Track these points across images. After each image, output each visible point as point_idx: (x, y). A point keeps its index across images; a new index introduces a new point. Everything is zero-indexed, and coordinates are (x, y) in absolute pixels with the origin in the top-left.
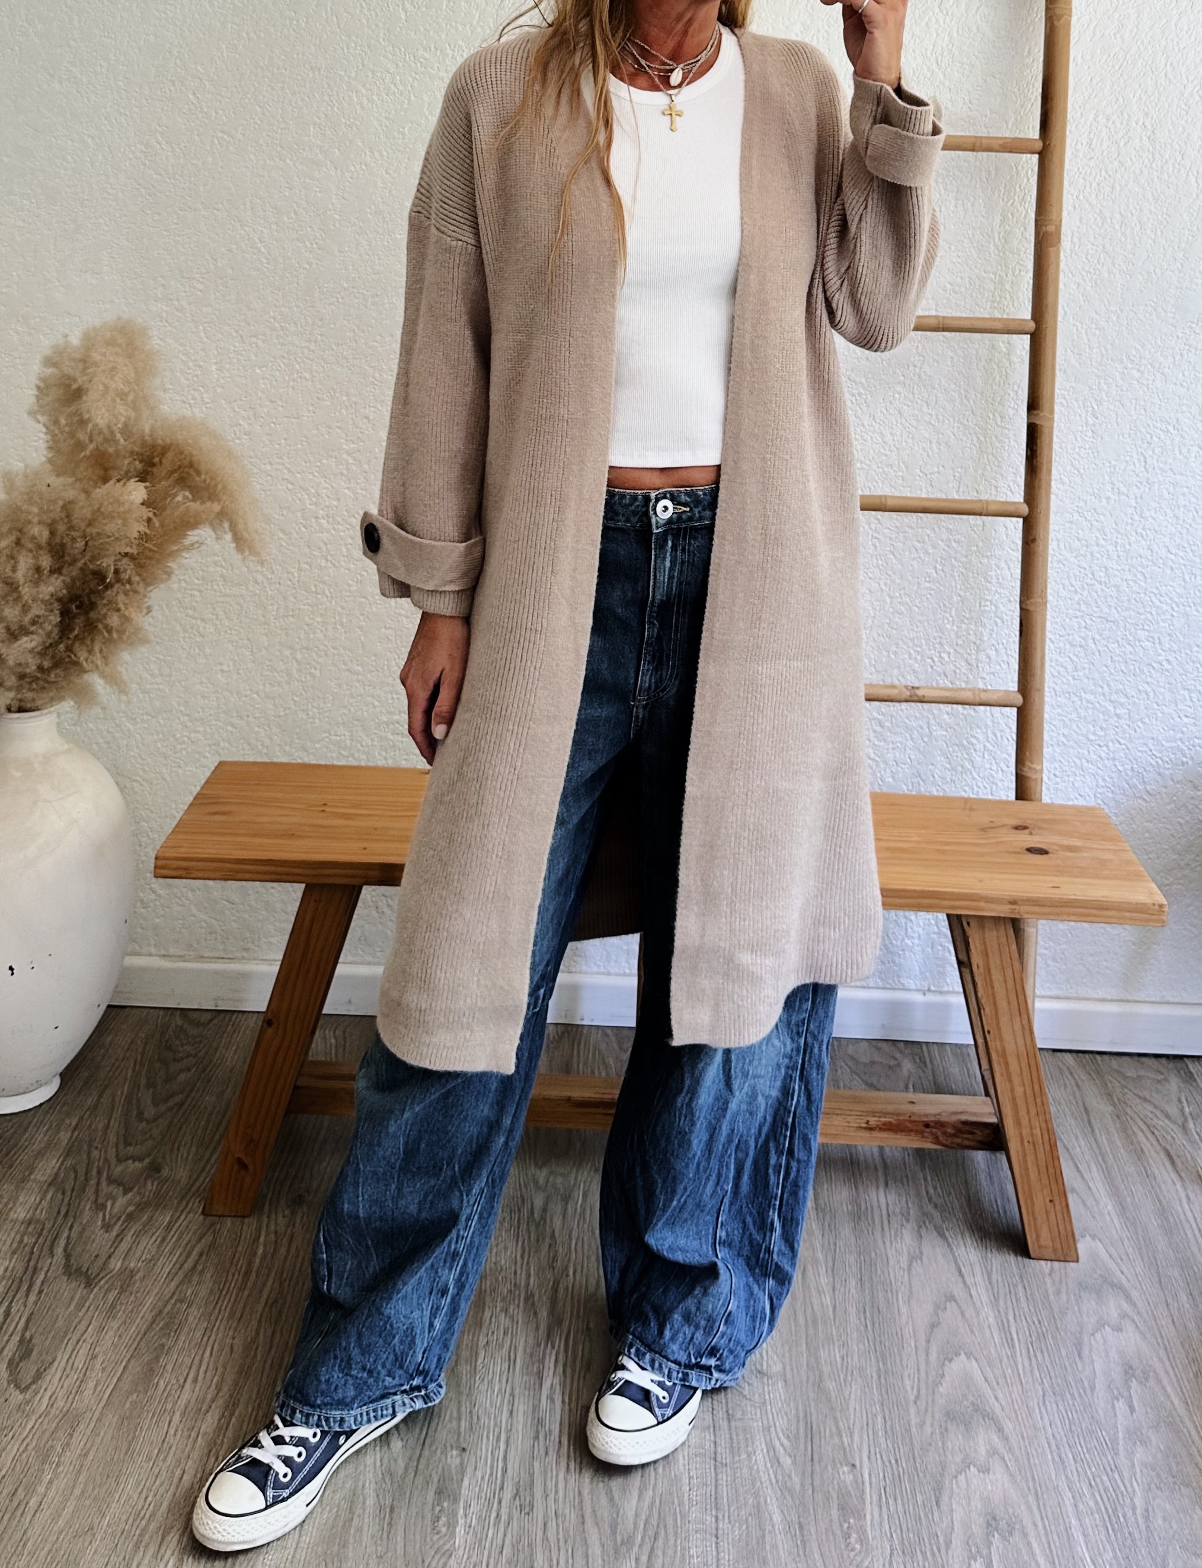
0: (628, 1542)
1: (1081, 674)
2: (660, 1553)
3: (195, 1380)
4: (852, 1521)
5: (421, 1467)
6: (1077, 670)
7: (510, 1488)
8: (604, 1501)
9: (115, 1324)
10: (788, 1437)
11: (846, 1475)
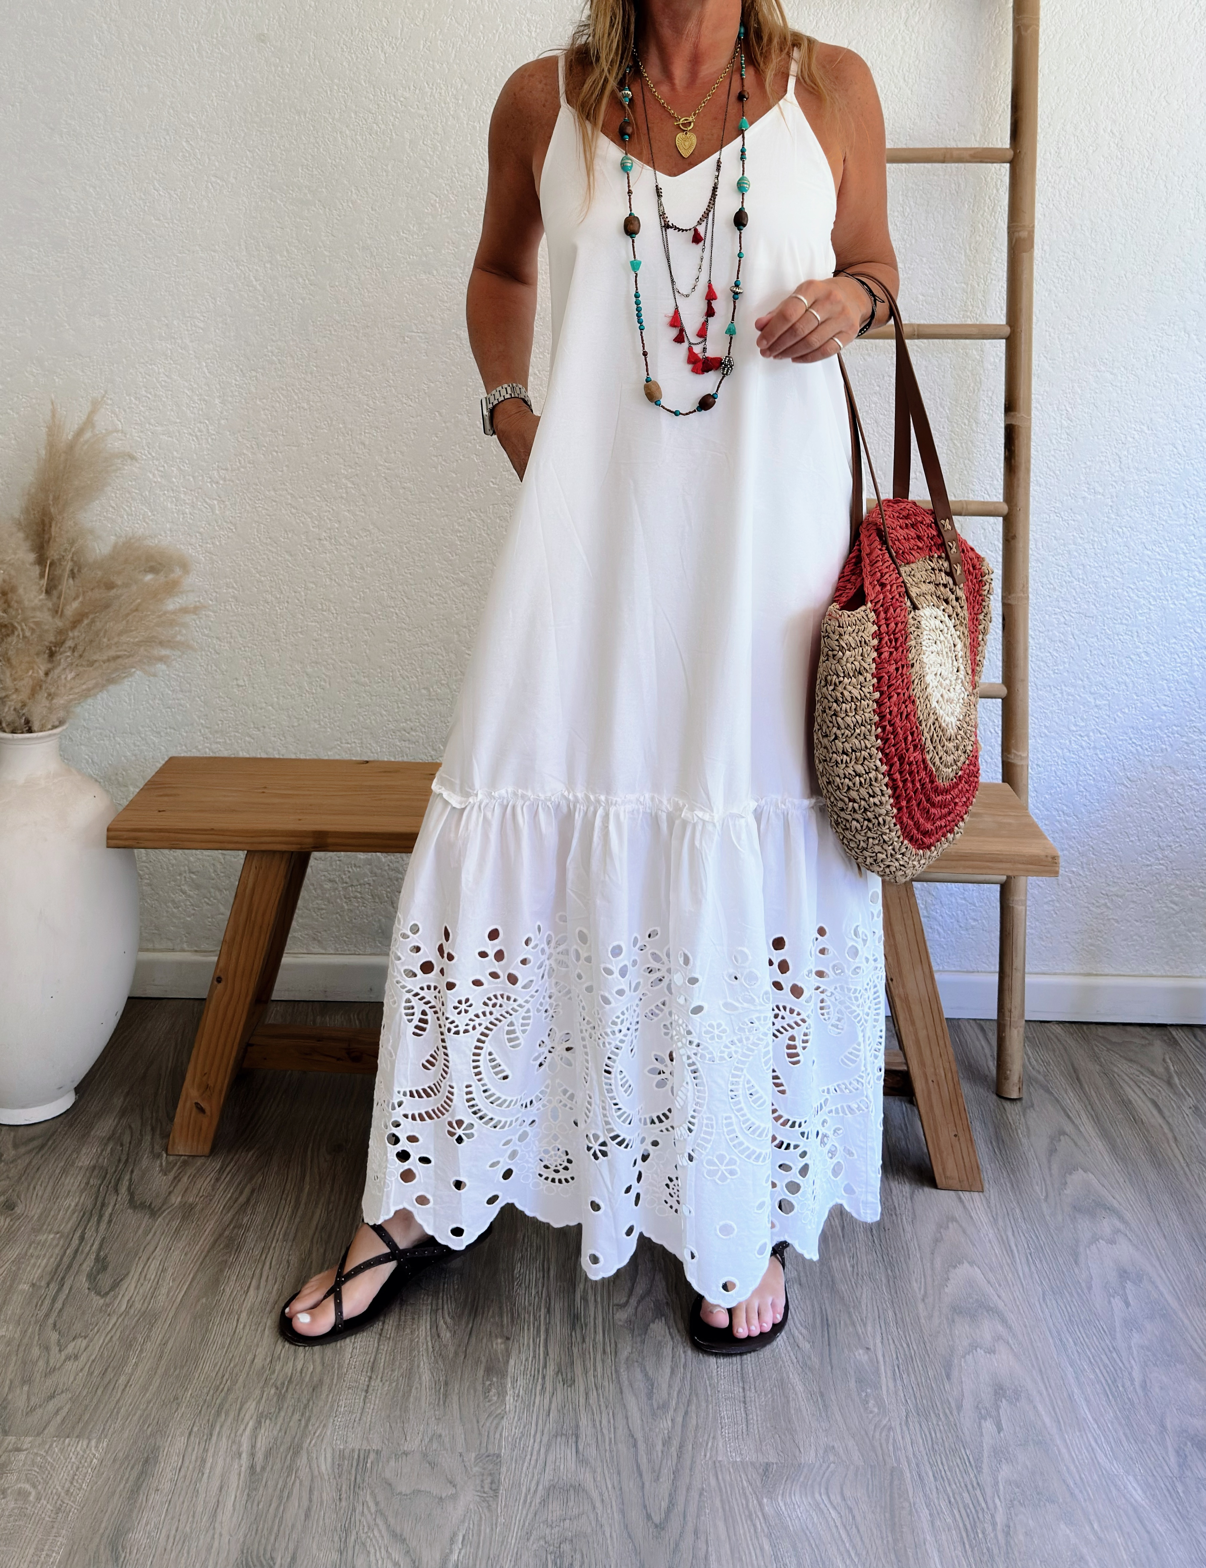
0: (664, 1406)
1: (1061, 668)
2: (694, 1416)
3: (258, 1288)
4: (869, 1391)
5: (470, 1350)
6: (1057, 665)
7: (552, 1367)
8: (639, 1375)
9: (181, 1245)
10: (806, 1327)
11: (861, 1355)
